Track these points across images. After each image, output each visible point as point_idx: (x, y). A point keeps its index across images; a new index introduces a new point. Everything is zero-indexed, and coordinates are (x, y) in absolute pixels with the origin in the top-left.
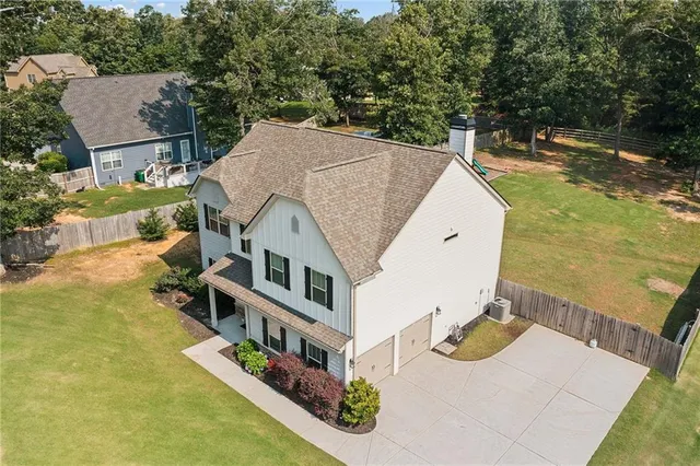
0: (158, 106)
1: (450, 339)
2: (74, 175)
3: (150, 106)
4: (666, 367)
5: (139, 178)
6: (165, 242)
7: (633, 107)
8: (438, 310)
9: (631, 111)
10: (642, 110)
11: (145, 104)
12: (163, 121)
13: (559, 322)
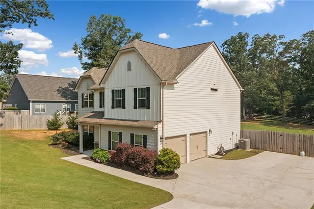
0: (67, 89)
1: (219, 154)
2: (20, 113)
3: (63, 89)
7: (287, 108)
8: (210, 131)
9: (286, 110)
10: (291, 109)
11: (60, 87)
12: (69, 95)
13: (280, 146)
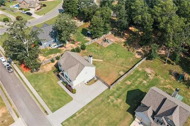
1: (87, 82)
4: (109, 88)
5: (50, 46)
6: (54, 63)
8: (85, 80)
11: (50, 32)
